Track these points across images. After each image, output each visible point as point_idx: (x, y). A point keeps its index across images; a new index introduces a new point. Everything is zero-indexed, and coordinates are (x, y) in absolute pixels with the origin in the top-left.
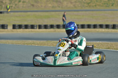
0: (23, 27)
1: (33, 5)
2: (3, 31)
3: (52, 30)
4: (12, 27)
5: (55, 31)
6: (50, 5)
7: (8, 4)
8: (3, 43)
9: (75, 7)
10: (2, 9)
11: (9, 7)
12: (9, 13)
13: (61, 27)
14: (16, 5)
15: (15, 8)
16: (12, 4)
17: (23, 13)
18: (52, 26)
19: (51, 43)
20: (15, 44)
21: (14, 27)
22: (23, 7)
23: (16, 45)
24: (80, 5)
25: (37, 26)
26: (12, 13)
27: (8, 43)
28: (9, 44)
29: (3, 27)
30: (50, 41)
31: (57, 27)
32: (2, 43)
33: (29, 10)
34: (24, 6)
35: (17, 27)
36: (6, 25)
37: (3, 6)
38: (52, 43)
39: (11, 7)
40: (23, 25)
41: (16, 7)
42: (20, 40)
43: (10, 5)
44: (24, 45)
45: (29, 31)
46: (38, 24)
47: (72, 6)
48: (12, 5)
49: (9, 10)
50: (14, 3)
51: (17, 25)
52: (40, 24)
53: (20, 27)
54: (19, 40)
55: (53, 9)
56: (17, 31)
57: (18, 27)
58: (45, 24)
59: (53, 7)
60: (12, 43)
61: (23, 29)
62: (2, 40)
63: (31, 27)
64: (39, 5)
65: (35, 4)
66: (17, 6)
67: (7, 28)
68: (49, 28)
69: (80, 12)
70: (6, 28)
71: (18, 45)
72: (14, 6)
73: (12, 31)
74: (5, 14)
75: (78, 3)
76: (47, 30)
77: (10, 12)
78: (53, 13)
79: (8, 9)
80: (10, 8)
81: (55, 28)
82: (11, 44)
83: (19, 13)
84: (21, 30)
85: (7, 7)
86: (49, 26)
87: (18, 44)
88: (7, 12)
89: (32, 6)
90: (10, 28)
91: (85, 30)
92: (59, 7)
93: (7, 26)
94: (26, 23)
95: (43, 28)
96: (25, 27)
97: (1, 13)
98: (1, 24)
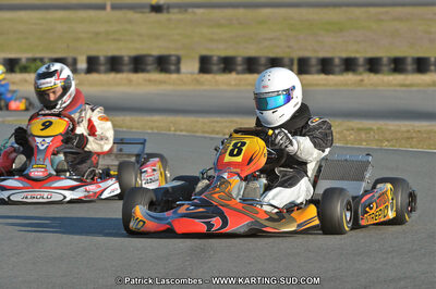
2: (162, 82)
3: (349, 77)
4: (196, 66)
5: (362, 80)
8: (155, 131)
12: (190, 10)
13: (385, 68)
17: (241, 11)
18: (349, 65)
21: (205, 65)
25: (292, 61)
27: (175, 130)
28: (178, 133)
29: (164, 64)
31: (368, 67)
32: (151, 129)
35: (215, 68)
36: (173, 58)
40: (239, 59)
42: (225, 119)
46: (296, 55)
51: (215, 59)
53: (228, 65)
54: (218, 119)
56: (217, 82)
57: (222, 66)
58: (322, 55)
61: (238, 73)
62: (156, 118)
67: (178, 71)
68: (337, 69)
70: (173, 67)
71: (212, 139)
73: (198, 82)
74: (175, 15)
76: (331, 77)
81: (361, 69)
82: (184, 133)
83: (229, 12)
84: (233, 77)
87: (213, 132)
90: (190, 67)
93: (179, 60)
94: (252, 52)
95: (314, 69)
96: (245, 67)
97: (157, 9)
98: (156, 52)
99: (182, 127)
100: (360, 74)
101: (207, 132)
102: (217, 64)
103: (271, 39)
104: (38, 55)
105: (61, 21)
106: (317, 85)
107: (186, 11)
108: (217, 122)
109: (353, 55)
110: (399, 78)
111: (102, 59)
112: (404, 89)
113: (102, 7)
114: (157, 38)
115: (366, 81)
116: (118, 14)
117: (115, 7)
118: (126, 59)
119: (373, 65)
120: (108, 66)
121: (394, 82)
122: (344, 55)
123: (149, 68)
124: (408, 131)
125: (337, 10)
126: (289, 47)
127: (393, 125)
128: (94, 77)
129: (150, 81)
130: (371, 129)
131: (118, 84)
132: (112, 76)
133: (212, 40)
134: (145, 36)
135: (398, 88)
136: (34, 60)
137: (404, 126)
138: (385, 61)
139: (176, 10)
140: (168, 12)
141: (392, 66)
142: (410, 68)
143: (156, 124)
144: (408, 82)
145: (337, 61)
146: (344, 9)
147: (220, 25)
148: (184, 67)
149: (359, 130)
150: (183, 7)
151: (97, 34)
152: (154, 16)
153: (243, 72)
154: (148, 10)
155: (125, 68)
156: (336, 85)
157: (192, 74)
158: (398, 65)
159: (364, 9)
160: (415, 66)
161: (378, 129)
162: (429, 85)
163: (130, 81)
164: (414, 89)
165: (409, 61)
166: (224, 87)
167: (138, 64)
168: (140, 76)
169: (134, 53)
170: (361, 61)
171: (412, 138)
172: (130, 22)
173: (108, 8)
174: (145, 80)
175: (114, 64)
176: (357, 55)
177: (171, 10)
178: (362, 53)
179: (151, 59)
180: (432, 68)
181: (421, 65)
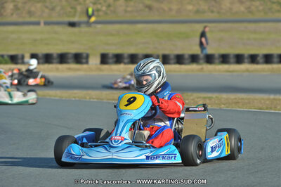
0: (126, 61)
1: (150, 8)
2: (77, 70)
3: (194, 66)
4: (98, 60)
5: (202, 69)
6: (190, 7)
7: (91, 5)
8: (77, 99)
9: (251, 12)
10: (74, 16)
11: (93, 11)
12: (93, 25)
13: (217, 61)
14: (109, 6)
15: (106, 13)
16: (100, 4)
17: (125, 27)
18: (194, 59)
19: (192, 98)
20: (105, 101)
21: (104, 59)
22: (126, 11)
23: (109, 103)
24: (261, 8)
25: (158, 56)
26: (99, 26)
27: (90, 98)
28: (92, 100)
29: (79, 58)
30: (189, 94)
31: (206, 60)
32: (75, 97)
33: (139, 18)
34: (129, 9)
35: (110, 61)
36: (85, 55)
37: (79, 8)
38: (193, 100)
39: (98, 10)
40: (126, 56)
41: (109, 12)
43: (95, 7)
46: (161, 52)
47: (242, 9)
48: (99, 6)
49: (93, 19)
50: (105, 2)
51: (110, 55)
52: (166, 52)
53: (118, 59)
55: (197, 17)
56: (112, 70)
57: (114, 60)
58: (177, 52)
59: (197, 12)
60: (97, 99)
61: (125, 64)
62: (75, 91)
64: (165, 6)
65: (155, 5)
66: (112, 8)
67: (87, 63)
68: (187, 61)
69: (262, 25)
70: (84, 61)
72: (104, 8)
73: (101, 70)
74: (84, 29)
75: (257, 3)
76: (183, 67)
77: (95, 22)
79: (90, 17)
80: (96, 13)
81: (201, 61)
82: (95, 100)
83: (117, 27)
84: (122, 66)
85: (87, 11)
86: (186, 57)
88: (88, 24)
89: (147, 10)
90: (95, 61)
91: (273, 68)
92: (212, 12)
93: (87, 56)
94: (132, 51)
95: (172, 61)
96: (129, 60)
97: (72, 24)
98: (73, 51)
99: (94, 97)
100: (201, 64)
101: (108, 99)
102: (112, 58)
103: (144, 43)
105: (13, 32)
106: (175, 71)
107: (90, 26)
109: (196, 52)
110: (225, 67)
111: (40, 56)
112: (229, 73)
113: (38, 23)
114: (73, 42)
115: (205, 69)
116: (48, 28)
117: (47, 23)
118: (55, 55)
119: (209, 59)
120: (44, 60)
121: (223, 69)
122: (191, 53)
123: (70, 61)
124: (236, 99)
125: (185, 25)
127: (224, 96)
129: (70, 69)
130: (212, 98)
131: (50, 71)
132: (46, 66)
133: (107, 44)
134: (65, 41)
137: (232, 96)
138: (217, 56)
141: (221, 59)
142: (232, 60)
143: (77, 95)
144: (231, 69)
146: (189, 24)
147: (111, 35)
148: (91, 61)
149: (205, 98)
151: (35, 40)
152: (71, 29)
153: (129, 63)
154: (67, 25)
155: (55, 61)
156: (186, 71)
157: (96, 65)
158: (224, 59)
160: (235, 59)
161: (216, 97)
162: (244, 71)
163: (58, 69)
165: (232, 56)
166: (116, 73)
168: (64, 66)
169: (59, 52)
170: (202, 57)
171: (238, 103)
172: (56, 33)
173: (42, 24)
174: (67, 69)
175: (48, 59)
176: (199, 53)
177: (83, 25)
179: (70, 56)
180: (246, 60)
181: (239, 59)
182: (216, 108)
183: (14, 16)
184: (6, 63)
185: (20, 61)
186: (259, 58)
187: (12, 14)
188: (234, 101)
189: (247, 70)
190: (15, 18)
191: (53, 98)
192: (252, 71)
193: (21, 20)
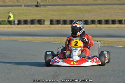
2: (39, 27)
3: (93, 26)
4: (49, 23)
12: (47, 6)
13: (103, 23)
18: (93, 22)
21: (52, 22)
28: (46, 42)
29: (40, 22)
31: (98, 22)
33: (68, 3)
35: (54, 23)
36: (43, 21)
40: (61, 21)
42: (58, 38)
44: (61, 43)
45: (68, 27)
52: (80, 19)
53: (58, 22)
54: (56, 38)
55: (95, 3)
56: (55, 27)
57: (56, 22)
58: (85, 19)
61: (61, 24)
62: (38, 37)
63: (70, 23)
67: (44, 24)
68: (89, 23)
70: (42, 23)
71: (56, 43)
73: (50, 27)
74: (42, 8)
76: (88, 26)
78: (95, 7)
81: (96, 23)
82: (47, 42)
83: (58, 7)
87: (56, 41)
93: (44, 21)
94: (65, 18)
96: (63, 23)
97: (37, 6)
98: (38, 19)
99: (47, 40)
100: (96, 25)
101: (53, 42)
102: (55, 22)
103: (70, 15)
104: (4, 20)
107: (45, 7)
108: (57, 39)
109: (94, 19)
111: (22, 21)
112: (109, 29)
113: (21, 6)
114: (37, 14)
115: (98, 27)
116: (26, 8)
117: (25, 6)
118: (29, 21)
119: (100, 22)
120: (24, 23)
121: (106, 27)
122: (91, 19)
123: (36, 23)
124: (112, 41)
125: (89, 6)
126: (75, 17)
127: (107, 39)
128: (20, 26)
129: (36, 27)
130: (101, 40)
131: (27, 28)
132: (25, 25)
133: (53, 15)
134: (34, 14)
135: (107, 29)
136: (3, 21)
137: (110, 39)
138: (103, 21)
139: (43, 7)
140: (40, 7)
141: (105, 22)
142: (110, 23)
143: (39, 39)
144: (110, 27)
145: (89, 21)
146: (91, 6)
147: (55, 11)
148: (46, 23)
150: (45, 6)
151: (20, 13)
152: (36, 8)
153: (63, 24)
154: (34, 6)
155: (29, 23)
156: (90, 28)
157: (48, 25)
158: (107, 22)
159: (97, 6)
160: (112, 22)
161: (103, 40)
162: (116, 28)
163: (30, 27)
164: (112, 29)
165: (110, 21)
166: (57, 29)
167: (32, 22)
168: (33, 26)
169: (31, 19)
170: (96, 21)
171: (113, 43)
172: (29, 10)
173: (23, 6)
174: (35, 27)
175: (26, 22)
176: (95, 19)
177: (41, 6)
178: (96, 19)
179: (36, 21)
180: (117, 23)
181: (114, 22)
182: (102, 46)
183: (10, 2)
184: (7, 24)
185: (13, 23)
186: (123, 22)
187: (9, 1)
188: (111, 42)
189: (118, 27)
190: (10, 3)
191: (28, 41)
192: (120, 28)
193: (13, 4)
